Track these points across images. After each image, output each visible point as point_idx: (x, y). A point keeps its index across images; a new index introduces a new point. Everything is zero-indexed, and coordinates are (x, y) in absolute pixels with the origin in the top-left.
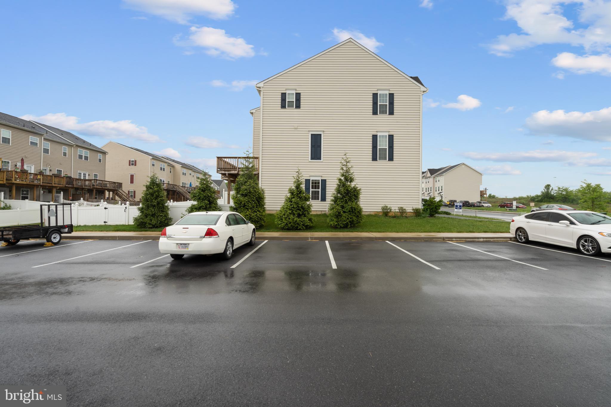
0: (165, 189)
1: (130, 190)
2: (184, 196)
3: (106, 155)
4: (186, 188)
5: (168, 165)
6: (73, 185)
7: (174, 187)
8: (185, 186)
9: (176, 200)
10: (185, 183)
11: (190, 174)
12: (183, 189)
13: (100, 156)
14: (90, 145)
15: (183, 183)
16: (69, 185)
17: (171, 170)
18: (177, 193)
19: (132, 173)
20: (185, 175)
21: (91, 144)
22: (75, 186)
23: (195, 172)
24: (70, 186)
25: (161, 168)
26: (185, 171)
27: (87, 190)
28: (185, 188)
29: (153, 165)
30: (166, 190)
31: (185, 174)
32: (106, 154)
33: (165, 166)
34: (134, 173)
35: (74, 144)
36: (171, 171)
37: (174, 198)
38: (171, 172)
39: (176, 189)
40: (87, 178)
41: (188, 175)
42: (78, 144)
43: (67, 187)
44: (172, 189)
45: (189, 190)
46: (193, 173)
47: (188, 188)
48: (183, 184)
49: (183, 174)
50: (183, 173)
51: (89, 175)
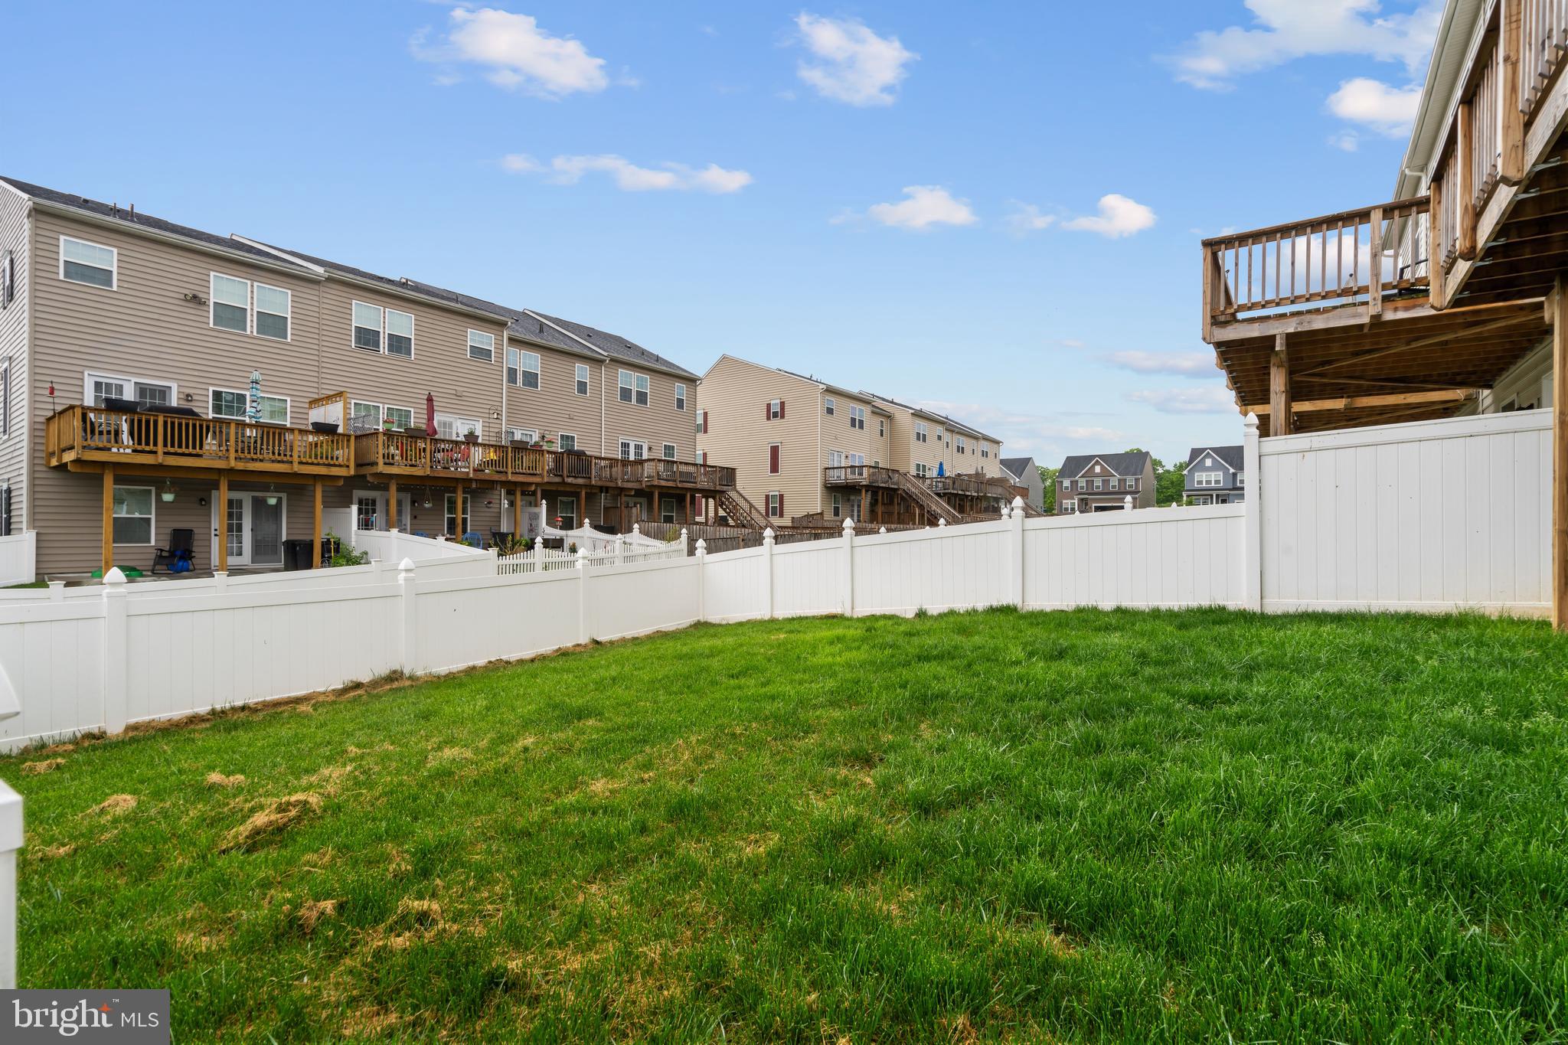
0: (864, 483)
1: (771, 494)
2: (921, 507)
3: (696, 386)
4: (928, 482)
5: (873, 412)
6: (590, 478)
7: (889, 477)
8: (924, 476)
9: (899, 518)
10: (924, 466)
11: (939, 438)
12: (919, 483)
13: (680, 389)
14: (657, 361)
15: (918, 465)
16: (575, 477)
17: (882, 426)
18: (903, 498)
19: (776, 440)
20: (924, 440)
21: (658, 359)
22: (593, 482)
23: (952, 431)
24: (580, 481)
25: (853, 420)
26: (923, 426)
27: (633, 493)
28: (924, 482)
29: (830, 411)
30: (868, 488)
31: (924, 436)
32: (698, 382)
33: (864, 412)
34: (779, 440)
35: (605, 354)
36: (882, 431)
37: (893, 513)
38: (882, 435)
39: (897, 483)
40: (645, 456)
41: (931, 439)
42: (615, 355)
43: (569, 484)
44: (883, 485)
45: (937, 487)
46: (947, 437)
47: (932, 482)
48: (918, 470)
49: (918, 438)
50: (918, 434)
51: (650, 449)
